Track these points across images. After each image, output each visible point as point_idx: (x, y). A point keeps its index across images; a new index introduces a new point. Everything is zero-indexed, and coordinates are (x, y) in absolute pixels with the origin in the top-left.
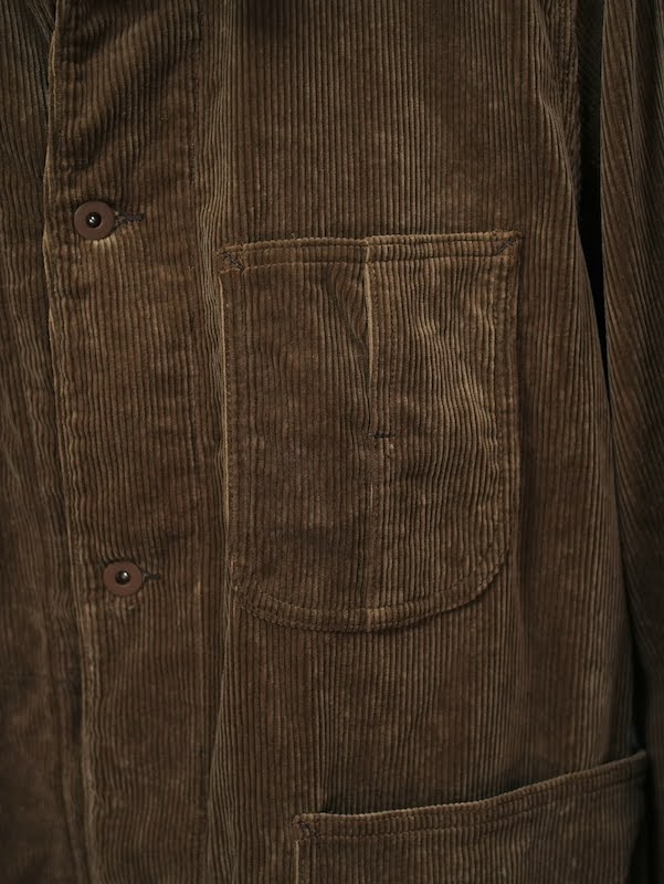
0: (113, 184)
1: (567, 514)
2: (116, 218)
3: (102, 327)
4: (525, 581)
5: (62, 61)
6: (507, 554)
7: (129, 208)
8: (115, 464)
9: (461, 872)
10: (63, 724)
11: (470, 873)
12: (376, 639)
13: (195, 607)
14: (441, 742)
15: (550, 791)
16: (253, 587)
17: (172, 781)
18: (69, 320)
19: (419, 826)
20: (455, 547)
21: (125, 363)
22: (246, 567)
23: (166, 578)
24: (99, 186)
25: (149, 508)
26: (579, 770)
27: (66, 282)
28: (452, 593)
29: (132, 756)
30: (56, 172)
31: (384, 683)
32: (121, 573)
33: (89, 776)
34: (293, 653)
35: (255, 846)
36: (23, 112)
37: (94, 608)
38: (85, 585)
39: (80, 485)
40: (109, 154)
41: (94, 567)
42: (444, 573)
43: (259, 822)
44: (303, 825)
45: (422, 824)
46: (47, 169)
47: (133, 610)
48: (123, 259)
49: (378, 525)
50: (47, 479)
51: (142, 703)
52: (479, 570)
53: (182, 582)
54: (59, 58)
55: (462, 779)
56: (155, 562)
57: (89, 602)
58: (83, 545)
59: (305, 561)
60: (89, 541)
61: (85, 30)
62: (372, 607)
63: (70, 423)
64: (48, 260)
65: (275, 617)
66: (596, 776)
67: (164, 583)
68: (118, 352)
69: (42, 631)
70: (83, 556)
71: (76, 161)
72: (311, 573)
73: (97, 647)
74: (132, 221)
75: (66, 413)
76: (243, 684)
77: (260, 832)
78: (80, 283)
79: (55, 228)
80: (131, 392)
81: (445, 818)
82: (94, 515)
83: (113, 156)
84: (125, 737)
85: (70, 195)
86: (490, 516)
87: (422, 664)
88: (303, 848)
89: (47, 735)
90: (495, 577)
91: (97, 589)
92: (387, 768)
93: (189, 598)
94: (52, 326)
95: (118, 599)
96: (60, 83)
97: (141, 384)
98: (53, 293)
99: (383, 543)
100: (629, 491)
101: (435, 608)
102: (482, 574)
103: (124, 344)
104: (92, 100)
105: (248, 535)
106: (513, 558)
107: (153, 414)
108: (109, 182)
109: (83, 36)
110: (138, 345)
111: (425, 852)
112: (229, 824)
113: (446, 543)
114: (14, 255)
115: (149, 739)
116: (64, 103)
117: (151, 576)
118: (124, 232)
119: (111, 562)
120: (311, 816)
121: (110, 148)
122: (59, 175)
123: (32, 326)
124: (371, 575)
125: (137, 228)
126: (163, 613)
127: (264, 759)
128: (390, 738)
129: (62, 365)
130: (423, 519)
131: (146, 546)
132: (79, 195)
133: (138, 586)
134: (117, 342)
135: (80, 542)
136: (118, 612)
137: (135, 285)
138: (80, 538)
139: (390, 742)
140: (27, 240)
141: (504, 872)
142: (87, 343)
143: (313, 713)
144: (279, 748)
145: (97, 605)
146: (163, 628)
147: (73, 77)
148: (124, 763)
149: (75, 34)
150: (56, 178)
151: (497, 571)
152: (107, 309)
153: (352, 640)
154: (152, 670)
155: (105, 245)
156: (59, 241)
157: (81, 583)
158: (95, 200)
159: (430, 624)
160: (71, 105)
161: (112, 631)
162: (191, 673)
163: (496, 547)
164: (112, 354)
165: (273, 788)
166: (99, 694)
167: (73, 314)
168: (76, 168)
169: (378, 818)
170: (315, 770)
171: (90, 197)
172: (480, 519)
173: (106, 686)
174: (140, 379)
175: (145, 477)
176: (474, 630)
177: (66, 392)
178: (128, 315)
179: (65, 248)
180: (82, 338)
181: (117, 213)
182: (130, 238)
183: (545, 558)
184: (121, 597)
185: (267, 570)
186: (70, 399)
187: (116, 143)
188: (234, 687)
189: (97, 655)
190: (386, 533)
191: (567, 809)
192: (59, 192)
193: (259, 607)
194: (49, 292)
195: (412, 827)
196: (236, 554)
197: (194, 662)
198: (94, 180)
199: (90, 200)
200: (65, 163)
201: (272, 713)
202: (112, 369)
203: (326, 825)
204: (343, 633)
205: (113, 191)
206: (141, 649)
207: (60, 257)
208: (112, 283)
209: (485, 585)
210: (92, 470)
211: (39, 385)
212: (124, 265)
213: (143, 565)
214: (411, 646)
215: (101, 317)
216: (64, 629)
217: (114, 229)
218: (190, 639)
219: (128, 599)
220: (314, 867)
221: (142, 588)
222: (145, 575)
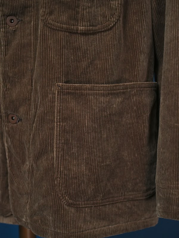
1: (137, 8)
4: (124, 27)
6: (119, 17)
9: (102, 104)
11: (105, 104)
12: (81, 36)
13: (31, 28)
14: (98, 69)
15: (129, 86)
16: (47, 18)
19: (91, 89)
20: (104, 13)
22: (45, 12)
23: (24, 20)
26: (138, 82)
28: (103, 26)
29: (13, 72)
31: (83, 49)
33: (1, 79)
34: (58, 38)
35: (45, 92)
38: (1, 22)
41: (4, 17)
42: (101, 20)
43: (46, 85)
44: (58, 86)
45: (92, 89)
47: (14, 30)
49: (82, 2)
51: (16, 57)
52: (111, 20)
53: (28, 21)
55: (104, 79)
56: (21, 15)
58: (1, 10)
59: (62, 11)
60: (3, 9)
62: (80, 26)
65: (53, 27)
66: (142, 84)
67: (23, 22)
70: (1, 14)
72: (63, 14)
73: (4, 41)
76: (43, 46)
77: (47, 88)
81: (98, 88)
86: (115, 5)
87: (94, 46)
88: (58, 92)
90: (115, 23)
91: (4, 24)
92: (83, 74)
93: (30, 26)
95: (10, 27)
99: (84, 8)
100: (154, 3)
101: (98, 30)
102: (112, 21)
105: (46, 3)
106: (121, 19)
111: (92, 97)
112: (38, 87)
113: (102, 11)
115: (18, 68)
117: (20, 21)
119: (9, 16)
120: (61, 84)
124: (80, 17)
126: (23, 31)
127: (48, 67)
128: (84, 65)
130: (96, 3)
131: (18, 10)
136: (10, 31)
139: (84, 67)
141: (115, 106)
143: (62, 55)
144: (52, 64)
145: (5, 29)
148: (10, 75)
151: (116, 21)
153: (74, 36)
154: (19, 47)
159: (97, 35)
161: (9, 37)
162: (30, 47)
163: (116, 14)
165: (50, 75)
169: (79, 86)
170: (62, 71)
172: (112, 5)
173: (7, 53)
176: (109, 38)
183: (130, 21)
185: (51, 13)
188: (41, 47)
189: (4, 44)
190: (85, 5)
191: (134, 92)
193: (48, 23)
195: (89, 89)
196: (42, 8)
197: (31, 44)
201: (51, 54)
203: (65, 87)
204: (72, 32)
206: (16, 42)
209: (113, 25)
213: (17, 17)
214: (91, 40)
218: (30, 38)
219: (13, 27)
220: (61, 98)
221: (17, 24)
222: (18, 20)
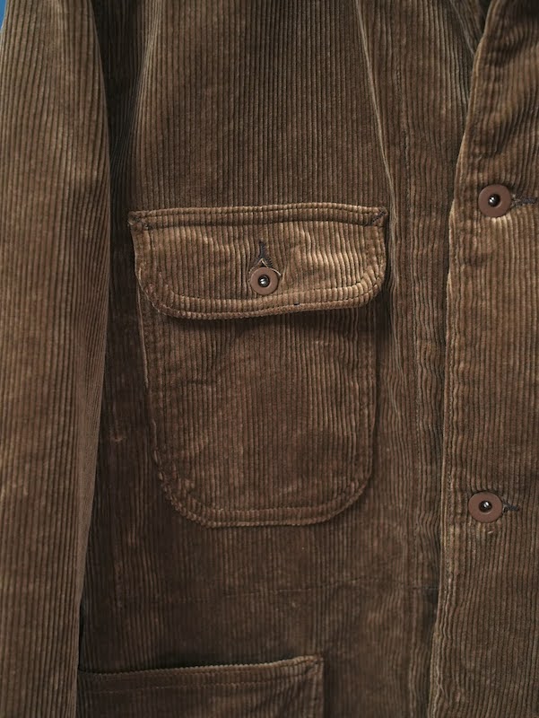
0: (515, 171)
2: (513, 200)
3: (494, 292)
5: (485, 64)
7: (525, 192)
8: (493, 409)
10: (414, 625)
17: (512, 686)
18: (466, 284)
21: (512, 324)
23: (524, 510)
24: (504, 173)
25: (519, 449)
27: (467, 251)
29: (479, 659)
30: (469, 158)
32: (484, 502)
33: (436, 671)
36: (444, 106)
37: (458, 530)
38: (452, 509)
39: (460, 424)
40: (515, 145)
41: (462, 495)
46: (461, 154)
47: (491, 535)
48: (517, 235)
50: (426, 416)
54: (483, 62)
56: (517, 495)
57: (454, 524)
58: (455, 475)
60: (461, 473)
61: (507, 38)
63: (457, 371)
64: (453, 232)
67: (522, 515)
68: (507, 314)
69: (404, 544)
70: (454, 485)
71: (487, 150)
73: (457, 564)
74: (526, 203)
75: (454, 362)
78: (479, 253)
79: (462, 205)
80: (515, 349)
82: (470, 451)
83: (518, 146)
84: (475, 642)
85: (478, 178)
89: (397, 632)
91: (462, 514)
94: (450, 288)
95: (479, 524)
96: (482, 82)
97: (524, 343)
98: (454, 260)
103: (512, 307)
104: (506, 99)
107: (531, 369)
108: (512, 169)
109: (505, 45)
110: (524, 309)
114: (421, 226)
116: (483, 100)
117: (511, 508)
118: (519, 212)
119: (478, 492)
121: (516, 140)
122: (471, 160)
123: (429, 287)
125: (530, 209)
126: (518, 539)
129: (455, 321)
131: (512, 482)
132: (486, 178)
133: (498, 515)
134: (506, 306)
135: (453, 473)
136: (478, 535)
137: (525, 258)
138: (453, 469)
140: (434, 214)
142: (479, 304)
145: (461, 527)
146: (517, 552)
147: (493, 78)
148: (470, 665)
149: (499, 42)
150: (468, 163)
152: (501, 276)
154: (504, 588)
155: (502, 221)
156: (465, 216)
157: (449, 507)
158: (498, 183)
160: (489, 102)
161: (471, 551)
164: (501, 315)
166: (453, 603)
167: (470, 278)
168: (486, 156)
171: (494, 181)
173: (461, 597)
174: (523, 339)
175: (519, 422)
177: (456, 344)
178: (517, 283)
179: (469, 222)
180: (475, 300)
181: (514, 196)
182: (524, 218)
184: (482, 523)
186: (460, 350)
187: (522, 135)
189: (456, 570)
192: (469, 175)
194: (451, 259)
198: (500, 166)
199: (494, 183)
200: (477, 151)
202: (500, 328)
205: (514, 177)
206: (495, 569)
207: (464, 230)
208: (507, 255)
210: (472, 412)
211: (428, 336)
212: (517, 241)
213: (505, 497)
215: (494, 282)
216: (424, 544)
217: (510, 209)
219: (488, 525)
221: (501, 517)
222: (505, 506)
